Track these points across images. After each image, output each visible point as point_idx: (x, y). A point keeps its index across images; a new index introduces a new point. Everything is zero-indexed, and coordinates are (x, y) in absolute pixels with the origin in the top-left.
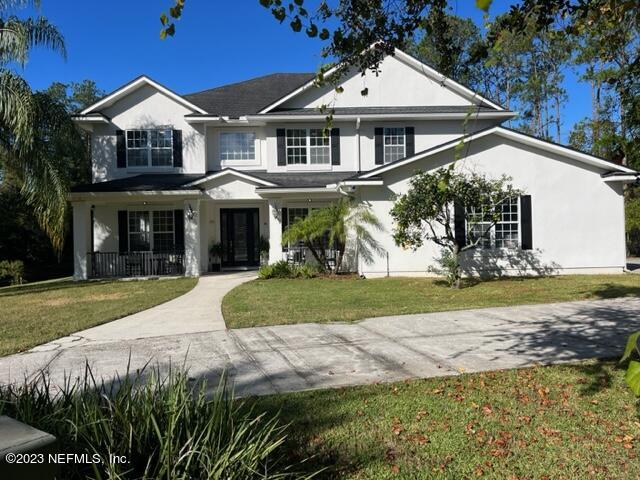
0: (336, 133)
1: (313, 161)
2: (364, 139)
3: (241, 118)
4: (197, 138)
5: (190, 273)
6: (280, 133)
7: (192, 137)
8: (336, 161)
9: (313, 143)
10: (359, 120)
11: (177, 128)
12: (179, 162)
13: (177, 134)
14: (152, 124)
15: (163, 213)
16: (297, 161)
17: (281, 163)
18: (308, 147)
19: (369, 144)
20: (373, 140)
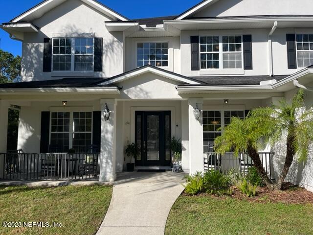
0: (248, 39)
1: (225, 66)
2: (276, 44)
3: (158, 26)
4: (116, 44)
5: (104, 178)
6: (194, 40)
7: (112, 44)
8: (248, 66)
9: (225, 49)
10: (276, 23)
11: (98, 36)
12: (99, 67)
13: (98, 42)
14: (76, 33)
15: (82, 114)
16: (210, 66)
17: (194, 67)
18: (221, 52)
19: (281, 50)
20: (285, 46)
